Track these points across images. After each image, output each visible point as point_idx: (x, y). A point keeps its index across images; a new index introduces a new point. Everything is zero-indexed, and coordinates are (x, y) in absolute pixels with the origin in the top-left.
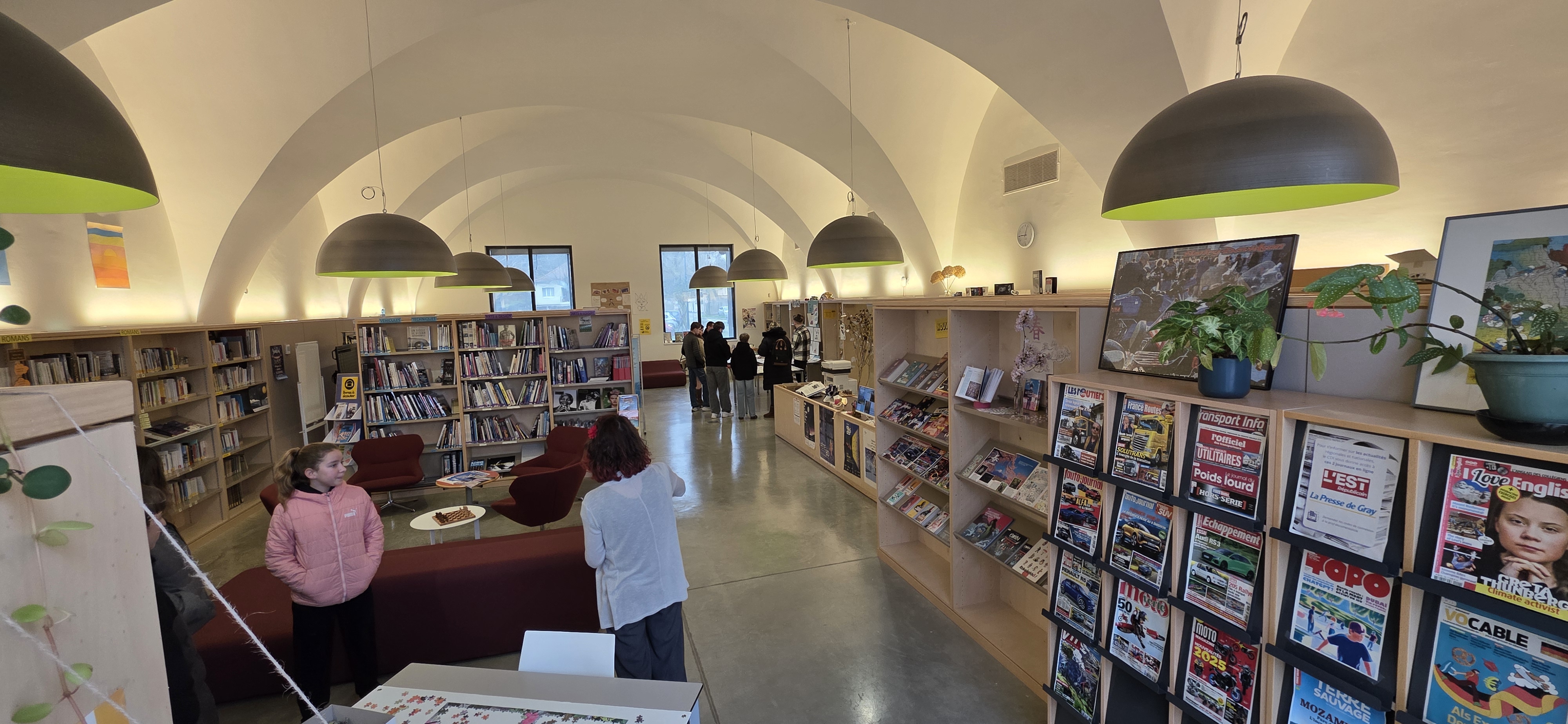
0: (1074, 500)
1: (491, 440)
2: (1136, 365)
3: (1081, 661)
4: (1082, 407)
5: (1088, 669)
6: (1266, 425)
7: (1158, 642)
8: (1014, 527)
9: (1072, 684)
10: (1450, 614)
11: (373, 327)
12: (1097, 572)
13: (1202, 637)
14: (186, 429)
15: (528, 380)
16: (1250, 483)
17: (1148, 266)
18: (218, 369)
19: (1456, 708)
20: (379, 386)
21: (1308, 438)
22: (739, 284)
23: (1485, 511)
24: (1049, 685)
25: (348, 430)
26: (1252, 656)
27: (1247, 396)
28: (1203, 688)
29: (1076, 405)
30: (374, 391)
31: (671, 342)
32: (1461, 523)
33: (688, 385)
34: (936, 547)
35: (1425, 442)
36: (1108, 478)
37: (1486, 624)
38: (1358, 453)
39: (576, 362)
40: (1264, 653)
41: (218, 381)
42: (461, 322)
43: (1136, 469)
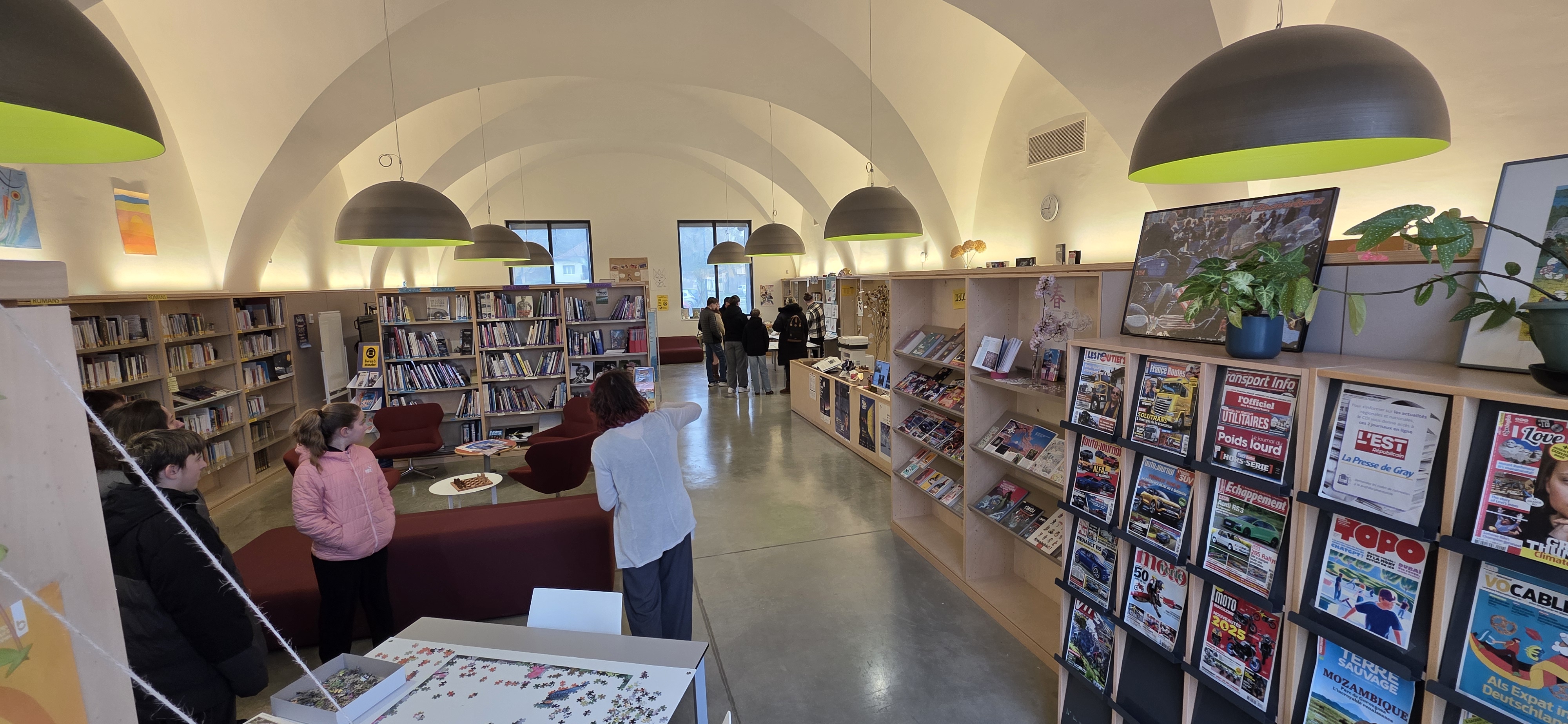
0: (1091, 467)
1: (509, 410)
2: (1159, 328)
3: (1094, 631)
4: (1102, 371)
5: (1101, 639)
6: (1297, 385)
7: (1174, 610)
8: (1030, 500)
9: (1084, 654)
10: (1491, 581)
11: (392, 296)
12: (1113, 541)
13: (1222, 606)
14: (213, 394)
15: (545, 351)
16: (1278, 446)
17: (1176, 226)
18: (244, 336)
19: (1493, 678)
20: (399, 355)
21: (1343, 397)
22: (757, 258)
23: (1535, 471)
24: (1061, 655)
25: (370, 398)
26: (1273, 625)
27: (1277, 357)
28: (1220, 657)
29: (1096, 370)
30: (395, 360)
31: (689, 318)
32: (1507, 484)
33: (705, 361)
34: (948, 519)
35: (1471, 399)
36: (1128, 444)
37: (1530, 591)
38: (1396, 413)
39: (593, 334)
40: (1286, 621)
41: (244, 348)
42: (479, 293)
43: (1157, 434)
